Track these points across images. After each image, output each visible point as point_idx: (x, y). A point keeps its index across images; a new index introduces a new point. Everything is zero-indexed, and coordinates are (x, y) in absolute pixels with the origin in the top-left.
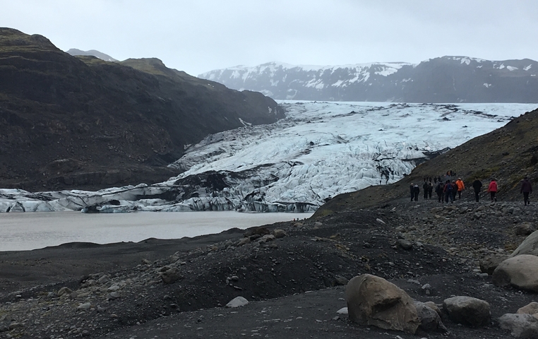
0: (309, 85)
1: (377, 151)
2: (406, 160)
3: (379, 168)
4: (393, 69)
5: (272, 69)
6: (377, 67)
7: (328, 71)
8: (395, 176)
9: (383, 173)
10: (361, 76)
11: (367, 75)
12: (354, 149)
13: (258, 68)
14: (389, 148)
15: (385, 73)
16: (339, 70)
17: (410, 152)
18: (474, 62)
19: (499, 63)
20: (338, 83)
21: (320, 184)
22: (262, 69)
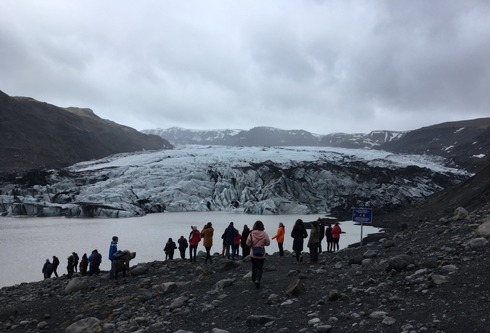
0: (194, 139)
1: (213, 162)
2: (236, 168)
3: (210, 172)
4: (237, 132)
5: (175, 131)
6: (229, 131)
7: (204, 132)
8: (223, 179)
9: (213, 176)
10: (220, 136)
11: (223, 135)
12: (197, 160)
13: (168, 130)
14: (224, 160)
15: (232, 134)
16: (209, 132)
17: (239, 163)
18: (276, 130)
19: (289, 131)
20: (208, 139)
21: (144, 183)
22: (170, 130)
